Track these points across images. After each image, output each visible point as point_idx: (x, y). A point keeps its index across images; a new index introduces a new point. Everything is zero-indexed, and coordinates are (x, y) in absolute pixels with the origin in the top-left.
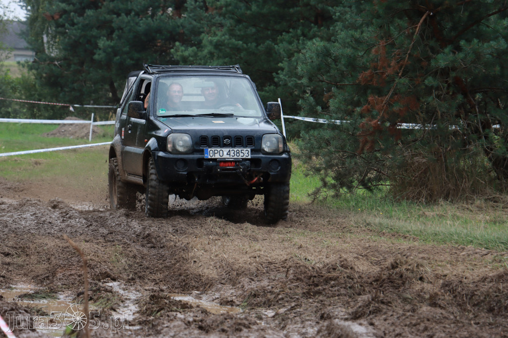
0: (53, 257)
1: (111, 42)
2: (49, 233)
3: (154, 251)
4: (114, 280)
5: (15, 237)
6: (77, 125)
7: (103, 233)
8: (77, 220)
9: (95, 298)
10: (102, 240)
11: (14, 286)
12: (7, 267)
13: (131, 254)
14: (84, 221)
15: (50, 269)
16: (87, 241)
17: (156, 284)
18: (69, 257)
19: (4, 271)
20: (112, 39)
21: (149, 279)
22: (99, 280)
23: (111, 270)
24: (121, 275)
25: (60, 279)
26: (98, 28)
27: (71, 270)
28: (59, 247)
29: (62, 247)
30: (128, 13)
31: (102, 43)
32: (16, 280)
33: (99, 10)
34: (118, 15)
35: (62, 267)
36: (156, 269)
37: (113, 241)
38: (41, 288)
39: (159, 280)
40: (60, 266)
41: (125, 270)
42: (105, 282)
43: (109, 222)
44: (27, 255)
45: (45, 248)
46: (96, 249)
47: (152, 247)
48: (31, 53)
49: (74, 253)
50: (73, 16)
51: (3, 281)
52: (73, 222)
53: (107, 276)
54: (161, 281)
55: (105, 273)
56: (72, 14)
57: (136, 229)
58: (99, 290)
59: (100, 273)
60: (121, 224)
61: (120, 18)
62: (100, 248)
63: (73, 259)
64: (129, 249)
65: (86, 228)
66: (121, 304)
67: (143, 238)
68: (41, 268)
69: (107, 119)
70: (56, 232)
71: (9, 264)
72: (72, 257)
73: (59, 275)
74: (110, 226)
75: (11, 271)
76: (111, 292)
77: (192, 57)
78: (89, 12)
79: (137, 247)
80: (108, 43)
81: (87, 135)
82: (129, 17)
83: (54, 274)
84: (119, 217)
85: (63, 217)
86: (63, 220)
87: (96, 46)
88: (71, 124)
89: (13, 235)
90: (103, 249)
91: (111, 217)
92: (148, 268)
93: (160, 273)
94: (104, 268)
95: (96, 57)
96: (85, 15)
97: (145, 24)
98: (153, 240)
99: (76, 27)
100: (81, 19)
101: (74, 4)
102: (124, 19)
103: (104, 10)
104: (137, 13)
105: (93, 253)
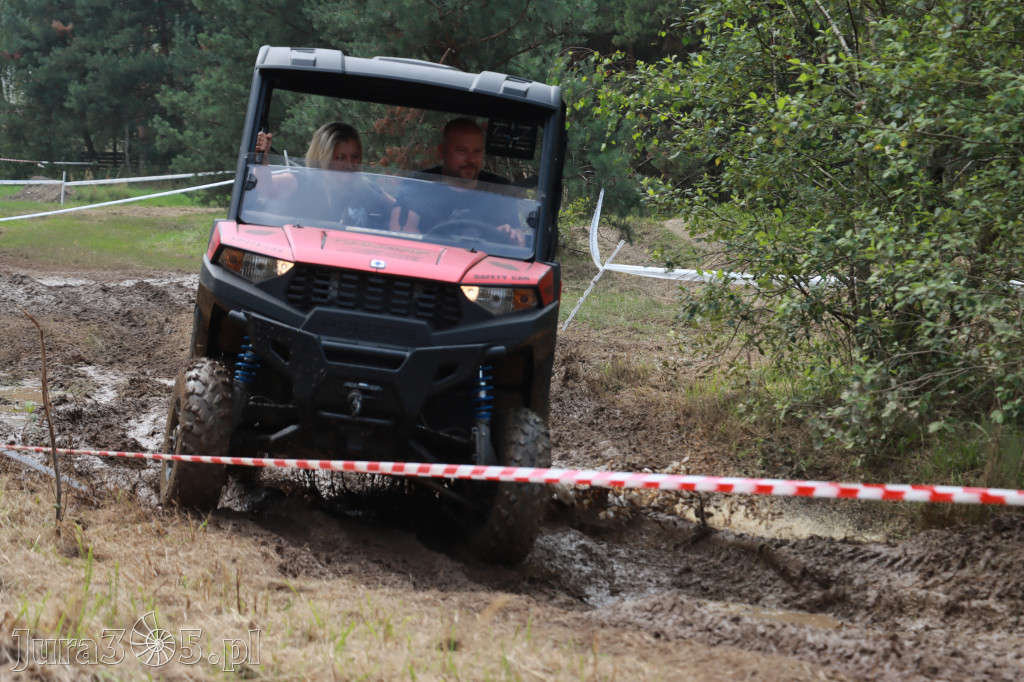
0: (17, 339)
2: (11, 312)
3: (135, 331)
4: (89, 363)
6: (46, 186)
7: (76, 311)
8: (45, 296)
9: (66, 384)
10: (74, 319)
13: (109, 335)
14: (53, 298)
15: (13, 353)
16: (55, 321)
17: (139, 367)
20: (85, 83)
21: (130, 363)
22: (71, 365)
23: (85, 353)
24: (97, 358)
25: (25, 364)
26: (68, 69)
27: (38, 353)
30: (104, 51)
31: (74, 88)
33: (68, 47)
34: (93, 53)
35: (28, 350)
36: (137, 350)
37: (87, 320)
39: (141, 363)
40: (25, 349)
41: (102, 352)
42: (78, 366)
43: (83, 298)
45: (7, 329)
46: (68, 329)
47: (133, 326)
50: (37, 56)
52: (39, 299)
53: (80, 359)
55: (79, 356)
57: (115, 306)
58: (71, 376)
59: (72, 356)
61: (95, 56)
62: (72, 327)
64: (106, 329)
65: (55, 305)
66: (98, 391)
67: (123, 316)
69: (82, 179)
70: (19, 311)
73: (25, 360)
76: (84, 377)
78: (57, 51)
79: (116, 326)
80: (81, 88)
81: (58, 198)
82: (105, 55)
83: (18, 359)
85: (28, 293)
86: (28, 297)
87: (66, 92)
88: (38, 185)
90: (75, 329)
92: (128, 350)
93: (143, 356)
94: (78, 350)
95: (66, 105)
96: (51, 54)
97: (125, 64)
98: (135, 318)
99: (40, 68)
100: (46, 59)
101: (38, 41)
102: (99, 58)
103: (74, 47)
104: (115, 52)
105: (64, 334)
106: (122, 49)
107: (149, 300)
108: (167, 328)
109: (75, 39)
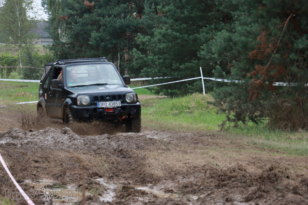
0: (64, 163)
2: (62, 149)
3: (124, 160)
4: (101, 177)
7: (94, 149)
8: (79, 141)
9: (89, 188)
10: (93, 153)
11: (41, 181)
12: (36, 169)
13: (111, 162)
14: (83, 141)
15: (62, 170)
16: (84, 154)
17: (126, 179)
19: (35, 172)
20: (100, 32)
21: (122, 177)
22: (92, 177)
23: (99, 171)
24: (105, 174)
25: (68, 176)
26: (91, 25)
27: (75, 171)
28: (68, 157)
29: (70, 157)
30: (110, 16)
31: (94, 34)
32: (42, 177)
33: (92, 14)
34: (104, 17)
35: (70, 169)
36: (126, 170)
37: (100, 154)
38: (57, 182)
39: (128, 177)
40: (68, 169)
41: (107, 171)
42: (95, 178)
43: (98, 142)
44: (49, 162)
45: (59, 158)
46: (90, 158)
47: (123, 157)
48: (51, 40)
49: (77, 161)
50: (76, 18)
51: (34, 177)
52: (76, 142)
53: (96, 175)
54: (129, 178)
55: (96, 173)
56: (76, 16)
57: (114, 146)
58: (91, 183)
59: (92, 173)
60: (105, 143)
61: (105, 19)
62: (92, 158)
63: (76, 164)
64: (109, 158)
65: (84, 145)
67: (118, 152)
68: (57, 170)
70: (66, 148)
71: (38, 167)
72: (75, 163)
73: (68, 174)
74: (98, 144)
75: (39, 172)
76: (99, 184)
77: (148, 42)
78: (86, 16)
79: (114, 157)
80: (97, 34)
82: (110, 18)
83: (65, 174)
84: (104, 139)
85: (70, 139)
86: (70, 141)
87: (90, 36)
89: (40, 150)
90: (94, 158)
91: (99, 139)
92: (121, 170)
93: (129, 173)
94: (95, 170)
95: (90, 43)
96: (83, 17)
97: (120, 22)
98: (124, 153)
99: (78, 24)
100: (81, 20)
101: (77, 11)
102: (107, 19)
103: (95, 14)
104: (115, 16)
105: (88, 161)
106: (118, 15)
109: (95, 10)
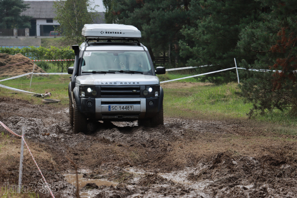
0: (100, 155)
1: (149, 26)
3: (154, 150)
4: (131, 166)
5: (82, 144)
7: (128, 140)
11: (79, 171)
12: (76, 161)
15: (98, 161)
18: (108, 155)
22: (123, 167)
23: (130, 161)
24: (135, 164)
25: (103, 167)
26: (142, 18)
27: (109, 161)
28: (104, 149)
29: (105, 149)
30: (158, 9)
32: (80, 168)
33: (142, 8)
34: (153, 11)
35: (105, 160)
36: (154, 159)
40: (103, 160)
42: (126, 168)
44: (87, 154)
45: (96, 150)
47: (153, 147)
49: (111, 152)
50: (128, 13)
51: (74, 169)
53: (127, 164)
54: (157, 166)
56: (127, 11)
59: (124, 163)
61: (154, 12)
63: (110, 156)
67: (150, 142)
68: (94, 161)
71: (77, 159)
73: (103, 165)
75: (78, 163)
77: (192, 34)
78: (137, 10)
80: (148, 27)
82: (159, 11)
83: (100, 164)
93: (157, 162)
94: (128, 160)
96: (134, 12)
97: (167, 15)
98: (155, 143)
99: (129, 18)
100: (132, 14)
101: (128, 6)
102: (156, 12)
103: (144, 8)
104: (163, 9)
105: (121, 152)
106: (166, 8)
107: (163, 134)
108: (168, 149)
109: (145, 4)
